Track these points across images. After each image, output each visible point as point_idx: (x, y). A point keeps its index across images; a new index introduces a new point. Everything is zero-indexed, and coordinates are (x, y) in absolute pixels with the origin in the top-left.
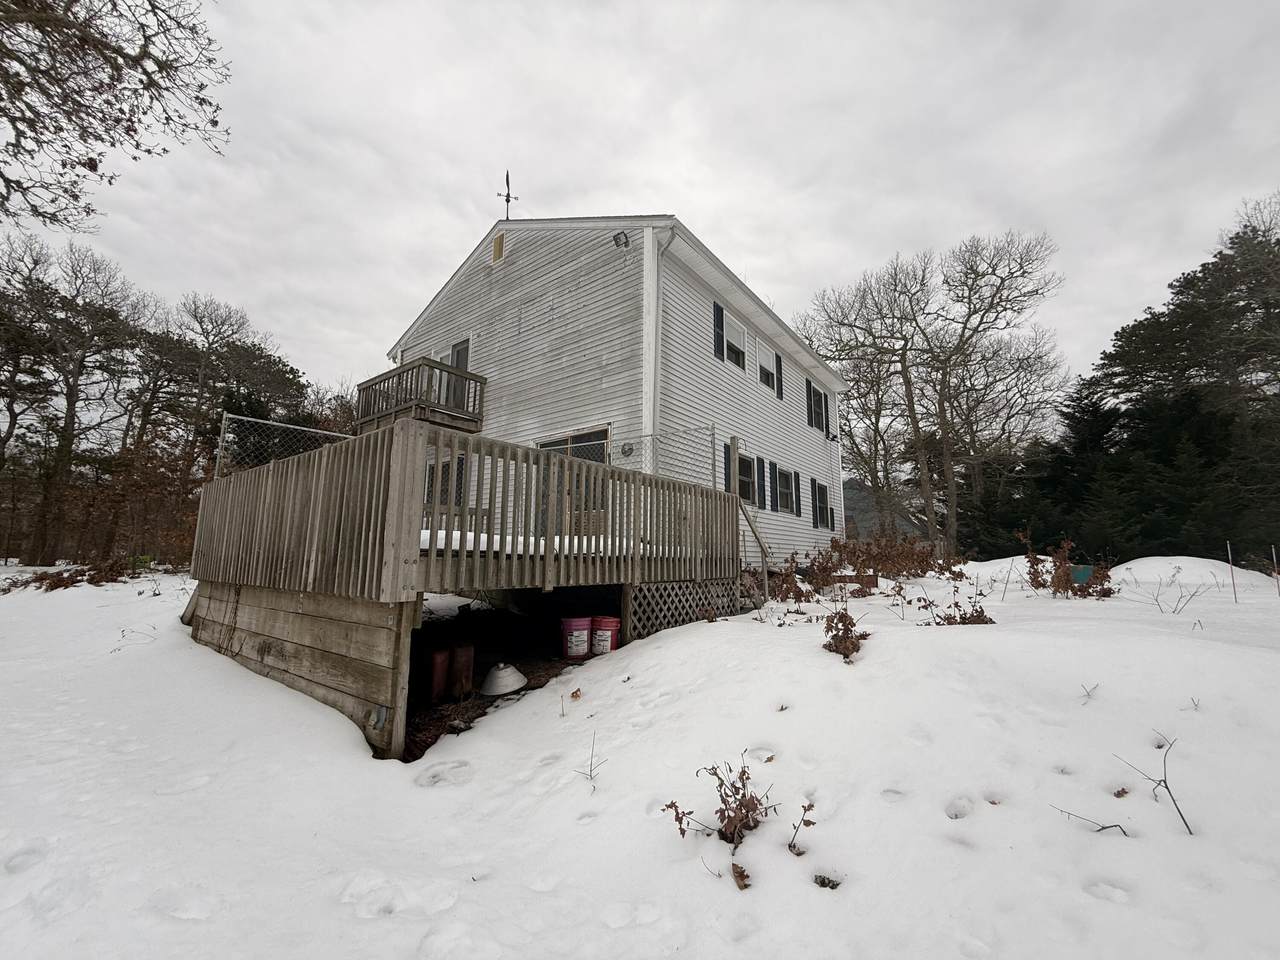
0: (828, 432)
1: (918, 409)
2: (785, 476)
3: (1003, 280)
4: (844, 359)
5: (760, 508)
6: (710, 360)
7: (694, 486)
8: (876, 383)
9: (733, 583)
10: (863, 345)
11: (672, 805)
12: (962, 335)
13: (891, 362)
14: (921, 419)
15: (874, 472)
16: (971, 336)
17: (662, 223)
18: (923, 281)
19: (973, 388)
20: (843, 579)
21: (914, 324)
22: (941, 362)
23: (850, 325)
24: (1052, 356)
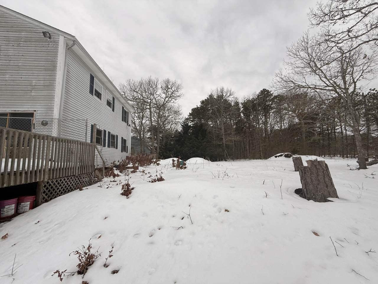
0: (128, 123)
1: (153, 119)
2: (113, 136)
3: (173, 91)
4: (134, 101)
5: (103, 146)
6: (88, 94)
7: (77, 141)
8: (143, 110)
9: (91, 174)
10: (140, 99)
11: (58, 271)
12: (164, 102)
13: (147, 105)
14: (153, 122)
15: (140, 134)
16: (166, 103)
17: (69, 37)
18: (156, 85)
19: (165, 116)
20: (129, 168)
21: (153, 96)
22: (158, 108)
23: (137, 92)
24: (181, 112)
